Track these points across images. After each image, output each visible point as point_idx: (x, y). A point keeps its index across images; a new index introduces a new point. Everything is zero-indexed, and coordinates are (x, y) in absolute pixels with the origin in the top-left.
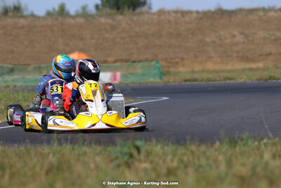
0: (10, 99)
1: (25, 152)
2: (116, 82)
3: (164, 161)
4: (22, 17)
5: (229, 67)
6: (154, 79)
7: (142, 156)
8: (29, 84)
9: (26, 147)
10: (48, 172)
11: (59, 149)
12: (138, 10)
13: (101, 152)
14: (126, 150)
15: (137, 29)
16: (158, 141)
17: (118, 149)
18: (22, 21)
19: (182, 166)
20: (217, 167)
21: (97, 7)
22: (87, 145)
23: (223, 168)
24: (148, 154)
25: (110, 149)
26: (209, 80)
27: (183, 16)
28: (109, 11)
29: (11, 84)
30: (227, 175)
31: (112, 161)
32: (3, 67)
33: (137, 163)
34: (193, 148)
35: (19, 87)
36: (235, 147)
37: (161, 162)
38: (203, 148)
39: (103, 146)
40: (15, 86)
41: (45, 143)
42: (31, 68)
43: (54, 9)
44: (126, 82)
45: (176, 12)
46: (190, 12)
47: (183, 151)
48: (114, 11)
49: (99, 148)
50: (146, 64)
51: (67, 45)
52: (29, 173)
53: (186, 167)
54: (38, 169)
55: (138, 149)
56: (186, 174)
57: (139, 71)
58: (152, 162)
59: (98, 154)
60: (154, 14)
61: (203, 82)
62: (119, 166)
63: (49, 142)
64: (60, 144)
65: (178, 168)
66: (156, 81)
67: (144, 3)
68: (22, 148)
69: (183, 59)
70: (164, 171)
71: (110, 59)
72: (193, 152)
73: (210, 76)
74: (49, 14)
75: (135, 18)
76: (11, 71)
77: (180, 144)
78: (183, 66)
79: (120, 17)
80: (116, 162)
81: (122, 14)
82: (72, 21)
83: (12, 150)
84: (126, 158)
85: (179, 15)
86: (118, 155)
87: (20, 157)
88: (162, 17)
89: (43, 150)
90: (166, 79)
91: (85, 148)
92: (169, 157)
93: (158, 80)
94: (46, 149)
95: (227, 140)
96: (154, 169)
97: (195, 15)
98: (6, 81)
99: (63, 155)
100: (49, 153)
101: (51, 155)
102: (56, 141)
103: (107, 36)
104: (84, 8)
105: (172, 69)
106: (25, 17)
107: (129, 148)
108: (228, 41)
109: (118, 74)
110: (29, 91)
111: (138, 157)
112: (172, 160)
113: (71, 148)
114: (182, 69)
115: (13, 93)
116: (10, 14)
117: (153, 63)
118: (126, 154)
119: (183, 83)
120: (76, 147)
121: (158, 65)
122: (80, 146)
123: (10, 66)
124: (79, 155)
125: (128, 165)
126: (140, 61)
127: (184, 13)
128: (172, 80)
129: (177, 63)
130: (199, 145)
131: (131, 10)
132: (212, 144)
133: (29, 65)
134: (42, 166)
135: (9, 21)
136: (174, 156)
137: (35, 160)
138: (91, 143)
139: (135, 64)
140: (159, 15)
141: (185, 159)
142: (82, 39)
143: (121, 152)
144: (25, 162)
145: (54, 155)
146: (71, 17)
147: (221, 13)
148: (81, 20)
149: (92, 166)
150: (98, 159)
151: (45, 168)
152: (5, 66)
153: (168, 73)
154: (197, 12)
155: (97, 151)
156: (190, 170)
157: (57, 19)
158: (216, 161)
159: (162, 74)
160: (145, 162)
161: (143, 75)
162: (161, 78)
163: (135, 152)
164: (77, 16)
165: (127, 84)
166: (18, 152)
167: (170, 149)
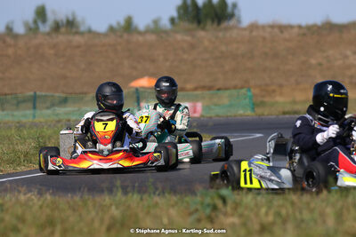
1: (80, 203)
2: (196, 115)
3: (257, 215)
4: (77, 33)
6: (244, 112)
7: (229, 209)
9: (81, 197)
10: (109, 229)
11: (124, 199)
12: (224, 24)
13: (176, 203)
14: (208, 200)
15: (223, 48)
17: (198, 199)
18: (77, 39)
19: (279, 221)
20: (324, 222)
21: (172, 20)
22: (159, 195)
23: (331, 222)
24: (237, 205)
25: (187, 199)
27: (282, 32)
28: (186, 25)
30: (336, 232)
31: (191, 214)
32: (52, 96)
33: (222, 217)
34: (294, 198)
36: (347, 196)
37: (252, 216)
38: (306, 198)
39: (178, 196)
40: (69, 121)
41: (106, 193)
43: (118, 24)
44: (208, 115)
45: (272, 27)
46: (291, 27)
47: (281, 202)
48: (194, 26)
49: (175, 198)
50: (234, 92)
51: (135, 68)
52: (85, 230)
53: (285, 222)
54: (96, 224)
55: (224, 200)
56: (285, 230)
57: (226, 101)
58: (241, 216)
59: (173, 206)
60: (245, 29)
62: (199, 221)
63: (111, 191)
64: (125, 192)
65: (273, 223)
66: (246, 114)
67: (232, 16)
68: (77, 198)
69: (281, 86)
70: (257, 227)
71: (189, 86)
72: (293, 204)
74: (112, 29)
75: (221, 34)
76: (64, 101)
78: (281, 94)
79: (201, 34)
80: (196, 216)
81: (203, 29)
82: (141, 39)
83: (64, 201)
84: (208, 211)
85: (276, 30)
86: (199, 207)
87: (74, 210)
88: (254, 33)
89: (105, 200)
90: (259, 111)
91: (157, 199)
92: (263, 210)
93: (249, 112)
94: (107, 200)
96: (244, 225)
97: (296, 30)
98: (57, 115)
99: (129, 207)
100: (111, 205)
101: (113, 207)
102: (120, 190)
103: (185, 56)
104: (156, 22)
105: (266, 99)
106: (82, 34)
107: (212, 198)
108: (339, 62)
109: (199, 106)
111: (223, 210)
112: (267, 214)
113: (139, 199)
114: (279, 99)
116: (63, 30)
117: (244, 91)
118: (208, 205)
119: (281, 117)
120: (145, 196)
121: (249, 94)
122: (150, 196)
123: (64, 95)
124: (149, 207)
125: (211, 220)
126: (226, 89)
127: (282, 28)
128: (267, 113)
129: (274, 91)
130: (302, 195)
131: (215, 25)
132: (318, 193)
133: (86, 93)
134: (102, 220)
135: (61, 38)
136: (269, 208)
137: (93, 213)
138: (164, 193)
139: (220, 92)
140: (251, 31)
141: (284, 212)
142: (153, 61)
143: (202, 204)
144: (80, 215)
145: (117, 208)
146: (140, 33)
147: (330, 27)
149: (165, 221)
150: (173, 212)
151: (107, 222)
152: (57, 94)
153: (263, 104)
154: (300, 27)
155: (172, 202)
156: (290, 226)
157: (121, 37)
158: (322, 215)
159: (255, 105)
160: (232, 215)
161: (231, 106)
162: (253, 109)
163: (219, 203)
164: (148, 31)
165: (211, 118)
166: (71, 203)
167: (264, 200)
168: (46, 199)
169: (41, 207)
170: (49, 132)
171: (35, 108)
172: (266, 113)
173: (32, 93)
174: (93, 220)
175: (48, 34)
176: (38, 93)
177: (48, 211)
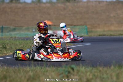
0: (12, 43)
1: (18, 70)
3: (86, 75)
4: (20, 3)
5: (122, 29)
6: (84, 35)
7: (75, 73)
8: (22, 36)
9: (18, 67)
10: (28, 80)
11: (34, 68)
13: (55, 70)
14: (66, 69)
15: (77, 10)
16: (83, 65)
17: (64, 68)
18: (20, 5)
19: (94, 78)
20: (112, 78)
22: (48, 67)
23: (115, 79)
24: (78, 71)
25: (59, 69)
26: (111, 35)
29: (13, 36)
31: (60, 74)
33: (72, 76)
34: (101, 69)
35: (17, 37)
36: (121, 69)
37: (84, 76)
38: (105, 69)
39: (56, 68)
40: (15, 37)
41: (28, 66)
42: (24, 28)
45: (96, 2)
47: (96, 70)
49: (54, 68)
50: (81, 27)
51: (42, 17)
52: (19, 80)
53: (96, 78)
54: (23, 78)
55: (73, 69)
57: (77, 30)
58: (79, 76)
59: (53, 71)
60: (85, 2)
61: (108, 36)
63: (29, 65)
64: (35, 66)
65: (92, 79)
68: (17, 68)
69: (99, 25)
70: (85, 80)
72: (100, 71)
73: (112, 33)
74: (33, 2)
75: (76, 4)
76: (14, 30)
77: (94, 67)
78: (99, 28)
79: (68, 4)
80: (61, 76)
81: (69, 2)
82: (44, 5)
83: (11, 69)
84: (67, 73)
85: (97, 3)
86: (63, 72)
87: (15, 72)
88: (89, 4)
90: (90, 34)
92: (88, 73)
93: (86, 35)
94: (28, 68)
95: (117, 65)
96: (80, 79)
97: (105, 3)
98: (11, 35)
99: (36, 71)
100: (30, 71)
101: (31, 72)
103: (62, 13)
105: (93, 30)
106: (21, 3)
110: (22, 40)
111: (73, 73)
112: (89, 75)
113: (40, 68)
114: (98, 30)
115: (14, 41)
117: (84, 26)
118: (67, 71)
119: (98, 37)
120: (43, 67)
121: (86, 28)
123: (14, 27)
124: (44, 71)
125: (68, 77)
126: (78, 25)
128: (94, 35)
129: (96, 27)
130: (104, 68)
132: (110, 67)
134: (25, 77)
135: (13, 5)
136: (91, 72)
137: (22, 74)
138: (50, 66)
139: (76, 27)
141: (96, 74)
142: (49, 14)
144: (17, 75)
146: (44, 3)
147: (118, 2)
148: (48, 5)
149: (50, 77)
150: (53, 74)
151: (27, 77)
152: (11, 27)
153: (91, 32)
154: (107, 2)
157: (37, 4)
158: (111, 75)
159: (88, 32)
160: (76, 75)
161: (79, 32)
162: (87, 34)
164: (47, 3)
166: (14, 70)
167: (89, 69)
168: (4, 68)
169: (2, 71)
170: (8, 42)
171: (2, 32)
172: (92, 35)
173: (1, 26)
174: (22, 76)
175: (8, 3)
176: (4, 26)
177: (5, 73)
